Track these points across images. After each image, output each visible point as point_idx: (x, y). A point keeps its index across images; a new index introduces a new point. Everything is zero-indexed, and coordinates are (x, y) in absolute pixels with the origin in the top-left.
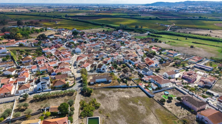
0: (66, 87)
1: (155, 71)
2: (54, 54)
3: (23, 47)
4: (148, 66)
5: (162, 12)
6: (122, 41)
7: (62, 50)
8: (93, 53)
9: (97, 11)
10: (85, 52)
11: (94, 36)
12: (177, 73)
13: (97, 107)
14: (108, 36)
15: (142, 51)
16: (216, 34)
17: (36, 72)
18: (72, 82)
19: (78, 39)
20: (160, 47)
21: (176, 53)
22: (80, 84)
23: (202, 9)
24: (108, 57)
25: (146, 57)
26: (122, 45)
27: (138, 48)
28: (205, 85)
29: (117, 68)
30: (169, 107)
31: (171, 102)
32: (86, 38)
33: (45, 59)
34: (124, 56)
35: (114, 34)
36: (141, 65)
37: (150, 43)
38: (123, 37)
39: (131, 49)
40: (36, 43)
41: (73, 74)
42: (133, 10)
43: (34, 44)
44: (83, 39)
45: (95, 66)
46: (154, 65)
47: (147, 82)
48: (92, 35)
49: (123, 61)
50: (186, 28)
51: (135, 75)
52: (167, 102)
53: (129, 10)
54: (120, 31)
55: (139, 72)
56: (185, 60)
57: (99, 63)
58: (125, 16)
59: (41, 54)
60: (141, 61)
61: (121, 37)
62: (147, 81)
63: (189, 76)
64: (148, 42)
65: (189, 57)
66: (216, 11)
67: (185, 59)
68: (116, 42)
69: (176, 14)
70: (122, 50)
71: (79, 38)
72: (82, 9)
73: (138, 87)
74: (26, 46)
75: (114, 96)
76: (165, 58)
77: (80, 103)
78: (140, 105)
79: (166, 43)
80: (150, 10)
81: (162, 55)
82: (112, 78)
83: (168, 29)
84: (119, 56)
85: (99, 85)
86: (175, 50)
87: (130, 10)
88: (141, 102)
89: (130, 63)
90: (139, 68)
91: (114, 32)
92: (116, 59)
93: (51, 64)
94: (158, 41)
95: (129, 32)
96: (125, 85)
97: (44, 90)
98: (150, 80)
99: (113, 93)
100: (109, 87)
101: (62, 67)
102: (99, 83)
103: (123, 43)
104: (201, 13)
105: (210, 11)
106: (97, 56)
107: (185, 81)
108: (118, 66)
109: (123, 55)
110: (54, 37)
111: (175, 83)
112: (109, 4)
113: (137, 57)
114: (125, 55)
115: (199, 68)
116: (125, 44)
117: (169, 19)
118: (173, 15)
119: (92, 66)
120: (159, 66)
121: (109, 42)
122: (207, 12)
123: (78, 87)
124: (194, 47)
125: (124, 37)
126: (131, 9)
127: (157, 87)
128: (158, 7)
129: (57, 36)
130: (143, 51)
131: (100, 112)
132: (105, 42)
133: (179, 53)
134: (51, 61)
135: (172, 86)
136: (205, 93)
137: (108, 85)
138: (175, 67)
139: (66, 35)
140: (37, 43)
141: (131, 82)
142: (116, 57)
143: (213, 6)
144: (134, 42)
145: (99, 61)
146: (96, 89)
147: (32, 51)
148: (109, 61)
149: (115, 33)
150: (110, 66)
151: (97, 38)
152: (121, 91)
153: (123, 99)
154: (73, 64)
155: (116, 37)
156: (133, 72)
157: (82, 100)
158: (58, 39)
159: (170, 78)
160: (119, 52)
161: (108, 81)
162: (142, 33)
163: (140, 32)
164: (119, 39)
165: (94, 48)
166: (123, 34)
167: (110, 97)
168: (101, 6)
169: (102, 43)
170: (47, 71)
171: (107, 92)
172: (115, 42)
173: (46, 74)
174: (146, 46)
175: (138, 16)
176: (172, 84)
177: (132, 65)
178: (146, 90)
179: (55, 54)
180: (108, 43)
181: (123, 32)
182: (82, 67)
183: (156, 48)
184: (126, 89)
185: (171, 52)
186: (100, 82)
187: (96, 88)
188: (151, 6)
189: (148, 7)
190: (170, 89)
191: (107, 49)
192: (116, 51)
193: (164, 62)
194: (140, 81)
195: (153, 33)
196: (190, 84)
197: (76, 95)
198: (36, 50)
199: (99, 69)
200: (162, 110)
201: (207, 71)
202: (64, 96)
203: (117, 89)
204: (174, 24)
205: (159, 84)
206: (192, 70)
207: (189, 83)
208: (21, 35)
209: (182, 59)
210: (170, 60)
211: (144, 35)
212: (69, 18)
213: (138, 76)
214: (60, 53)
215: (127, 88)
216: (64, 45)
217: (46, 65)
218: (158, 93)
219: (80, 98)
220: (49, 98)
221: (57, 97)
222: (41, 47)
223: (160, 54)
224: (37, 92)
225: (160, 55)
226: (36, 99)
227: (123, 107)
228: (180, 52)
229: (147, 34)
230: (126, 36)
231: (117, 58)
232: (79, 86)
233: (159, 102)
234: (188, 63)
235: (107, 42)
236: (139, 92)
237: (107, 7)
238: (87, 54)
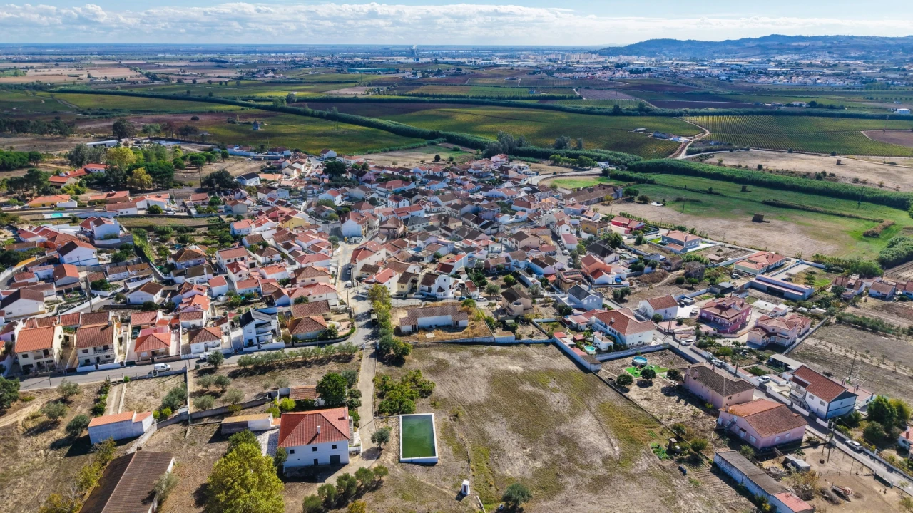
0: (327, 336)
1: (611, 297)
2: (271, 242)
3: (163, 216)
4: (589, 280)
5: (666, 81)
6: (506, 196)
7: (295, 228)
8: (401, 237)
9: (410, 80)
10: (376, 236)
11: (401, 178)
12: (687, 304)
13: (426, 393)
14: (453, 180)
15: (574, 231)
16: (857, 171)
17: (227, 298)
18: (345, 325)
19: (347, 189)
20: (640, 220)
21: (695, 241)
22: (369, 332)
23: (827, 72)
24: (455, 252)
25: (585, 254)
26: (504, 212)
27: (561, 223)
28: (768, 339)
29: (486, 286)
30: (643, 397)
31: (651, 384)
32: (374, 186)
33: (246, 257)
34: (509, 249)
35: (475, 169)
36: (565, 277)
37: (608, 205)
38: (508, 184)
39: (537, 227)
40: (201, 202)
41: (342, 303)
42: (550, 73)
43: (196, 207)
44: (365, 189)
45: (412, 278)
46: (609, 278)
47: (582, 331)
48: (395, 173)
49: (505, 265)
50: (748, 150)
51: (542, 310)
52: (638, 385)
53: (534, 73)
54: (498, 159)
55: (558, 301)
56: (721, 264)
57: (427, 271)
58: (517, 98)
59: (228, 241)
60: (570, 266)
61: (500, 182)
62: (582, 326)
63: (721, 313)
64: (601, 201)
65: (739, 253)
66: (884, 77)
67: (721, 260)
68: (483, 199)
69: (721, 91)
70: (502, 228)
71: (350, 187)
72: (350, 71)
73: (552, 342)
74: (171, 213)
75: (476, 365)
76: (652, 254)
77: (374, 381)
78: (554, 390)
79: (664, 205)
80: (619, 74)
81: (644, 249)
82: (469, 317)
83: (681, 152)
84: (492, 248)
85: (429, 335)
86: (693, 230)
87: (539, 72)
88: (559, 383)
89: (530, 271)
90: (558, 286)
91: (478, 163)
92: (481, 257)
93: (269, 273)
94: (636, 199)
95: (533, 165)
96: (509, 336)
97: (264, 347)
98: (591, 325)
99: (473, 359)
100: (461, 340)
101: (308, 280)
102: (428, 329)
103: (509, 205)
104: (820, 85)
105: (858, 77)
106: (419, 249)
107: (705, 328)
108: (489, 280)
109: (506, 246)
110: (259, 183)
111: (673, 334)
112: (455, 47)
113: (554, 253)
114: (514, 246)
115: (766, 289)
116: (514, 207)
117: (689, 110)
118: (708, 93)
119: (403, 280)
120: (626, 283)
121: (457, 201)
122: (847, 82)
123: (365, 339)
124: (765, 219)
125: (514, 183)
126: (545, 68)
127: (611, 343)
128: (653, 59)
129: (270, 177)
130: (578, 233)
131: (435, 404)
132: (443, 200)
133: (705, 240)
134: (268, 264)
135: (661, 342)
136: (765, 362)
137: (456, 335)
138: (685, 285)
139: (302, 177)
140: (204, 204)
141: (531, 329)
142: (483, 251)
143: (873, 58)
144: (548, 200)
145: (424, 263)
146: (420, 346)
147: (194, 231)
148: (460, 265)
149: (479, 169)
150: (461, 281)
151: (412, 186)
152: (497, 354)
153: (502, 374)
154: (339, 273)
155: (483, 182)
156: (538, 300)
157: (381, 374)
158: (275, 189)
159: (657, 319)
160: (495, 234)
161: (457, 322)
162: (580, 166)
163: (574, 163)
164: (494, 191)
165: (406, 222)
166: (509, 171)
167: (462, 369)
168: (424, 56)
169: (434, 202)
170: (259, 293)
171: (454, 354)
172: (480, 200)
173: (259, 302)
174: (590, 215)
175: (571, 98)
176: (663, 336)
177: (537, 278)
178: (577, 352)
179: (276, 242)
180: (456, 204)
181: (511, 164)
182: (370, 280)
183: (626, 221)
184: (514, 349)
185: (677, 235)
186: (431, 327)
187: (421, 343)
188: (626, 57)
189: (612, 60)
190: (652, 352)
191: (452, 226)
192: (481, 232)
193: (647, 269)
194: (560, 326)
195: (622, 169)
196: (720, 337)
197: (360, 360)
198: (210, 227)
199: (426, 287)
200: (620, 404)
201: (790, 299)
202: (327, 363)
203: (485, 348)
204: (708, 133)
205: (619, 334)
206: (740, 296)
207: (718, 335)
208: (149, 177)
209: (711, 260)
210: (668, 264)
211: (587, 175)
212: (302, 109)
213: (556, 311)
214: (292, 237)
215: (517, 344)
216: (300, 209)
217: (253, 274)
218: (614, 361)
219: (372, 367)
220: (281, 367)
221: (306, 364)
222: (222, 216)
223: (639, 242)
224: (244, 349)
225: (637, 247)
226: (246, 370)
227: (503, 393)
228: (712, 237)
229: (599, 170)
230: (520, 180)
231: (487, 257)
232: (368, 338)
233: (614, 384)
234: (731, 274)
235: (449, 202)
236: (554, 356)
237: (447, 63)
238: (384, 241)
